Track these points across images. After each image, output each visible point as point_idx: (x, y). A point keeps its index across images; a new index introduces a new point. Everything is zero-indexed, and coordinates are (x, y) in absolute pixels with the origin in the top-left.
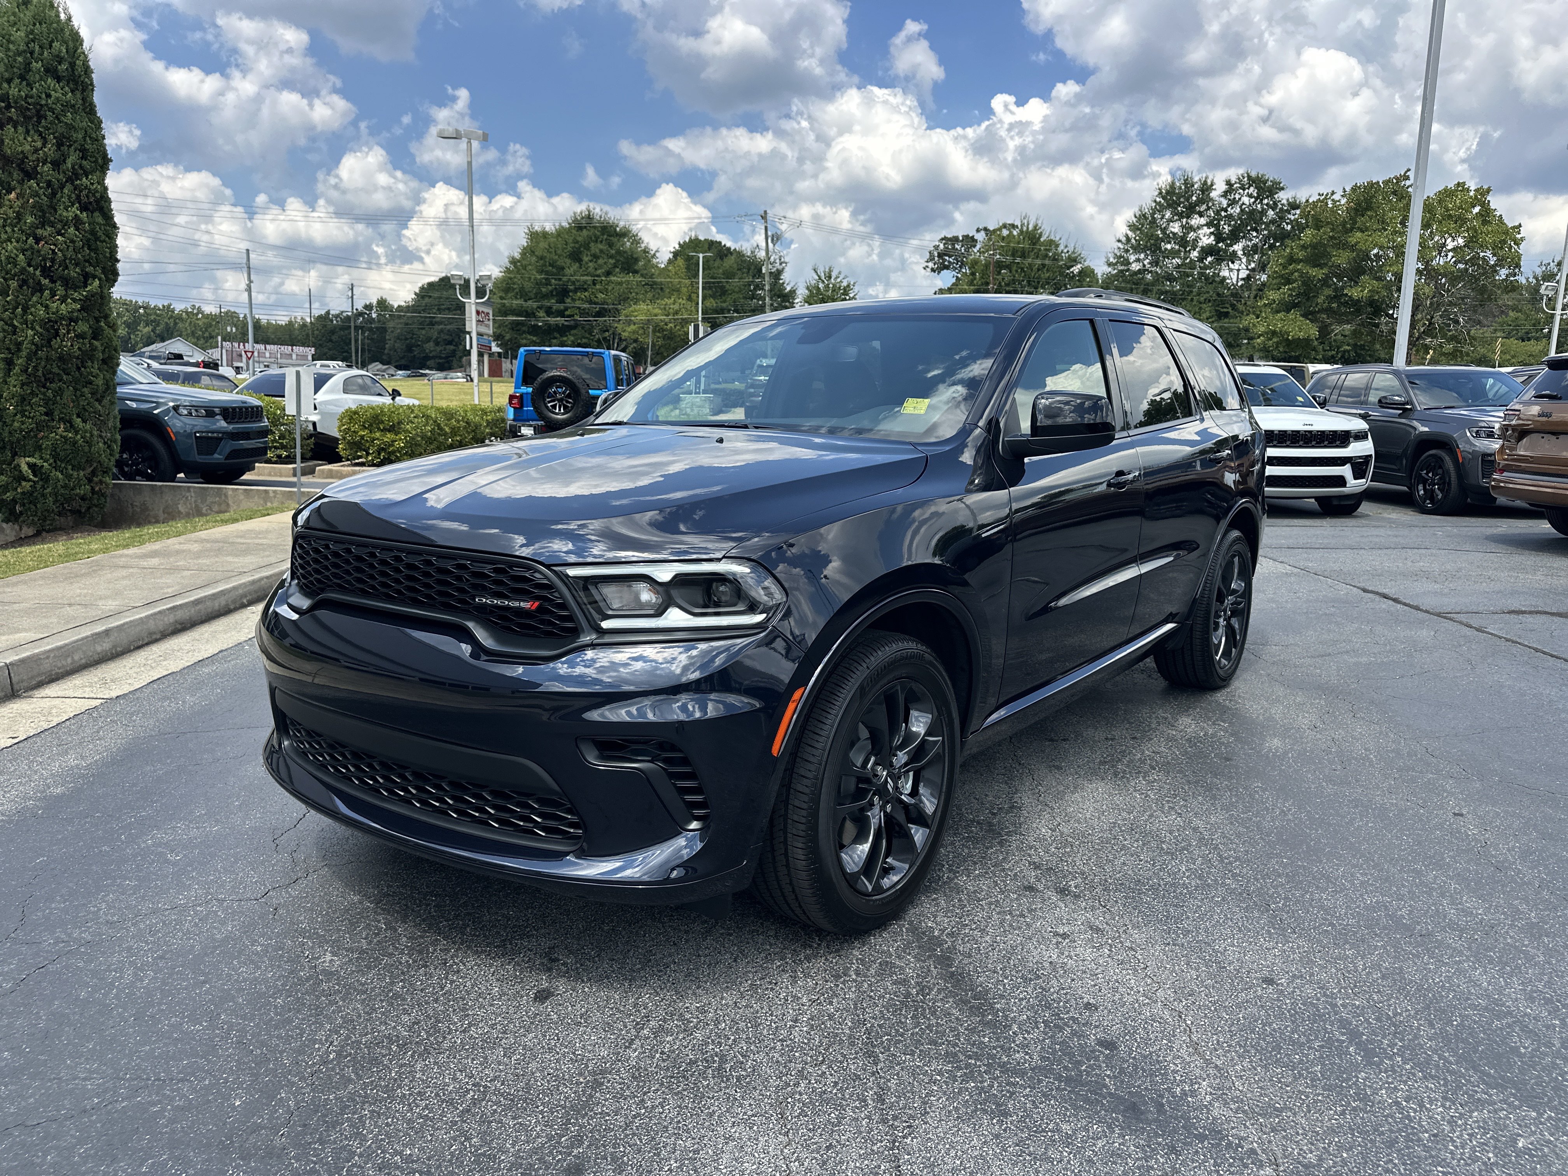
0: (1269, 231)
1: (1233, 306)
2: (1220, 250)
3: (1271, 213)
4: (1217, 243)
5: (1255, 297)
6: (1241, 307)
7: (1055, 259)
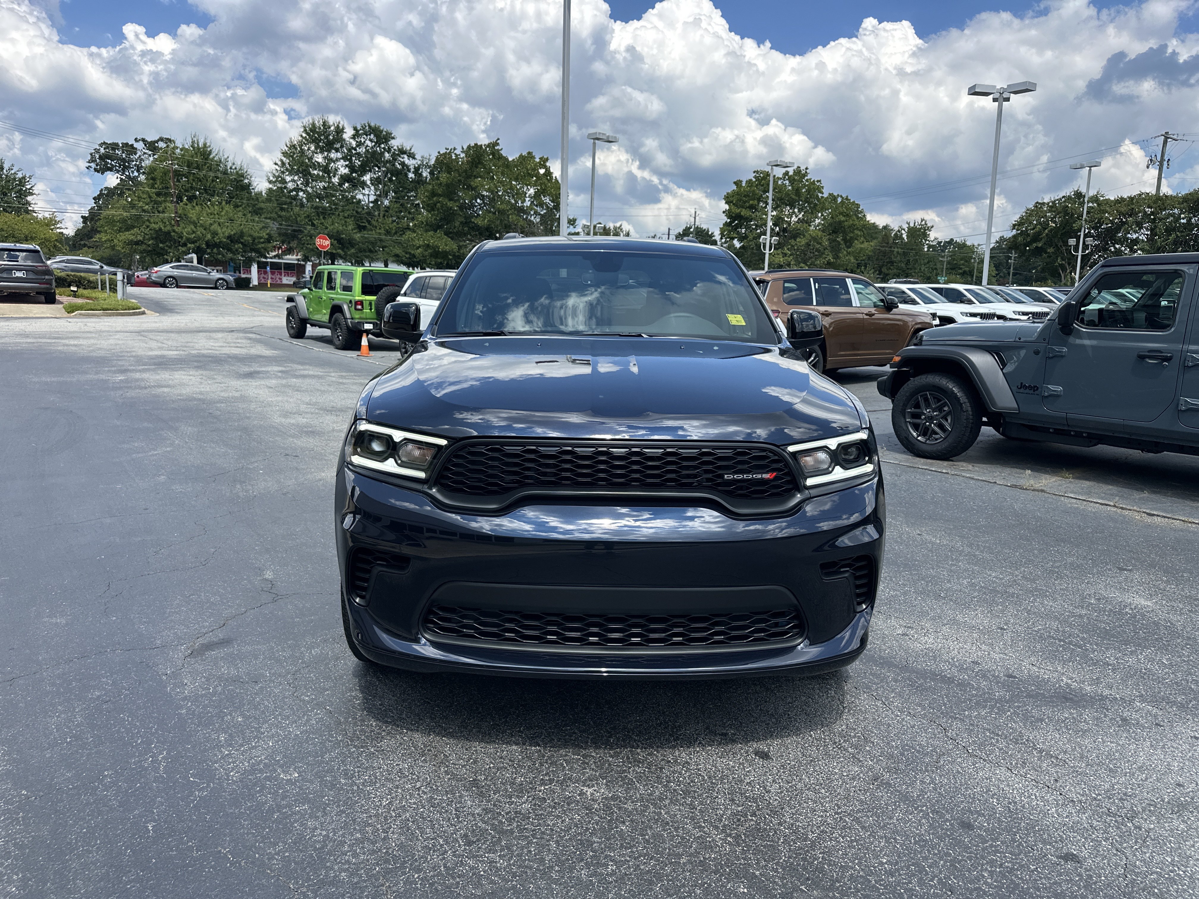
0: (387, 168)
1: (369, 222)
2: (354, 178)
3: (387, 155)
4: (352, 173)
5: (384, 216)
6: (374, 223)
7: (225, 173)
